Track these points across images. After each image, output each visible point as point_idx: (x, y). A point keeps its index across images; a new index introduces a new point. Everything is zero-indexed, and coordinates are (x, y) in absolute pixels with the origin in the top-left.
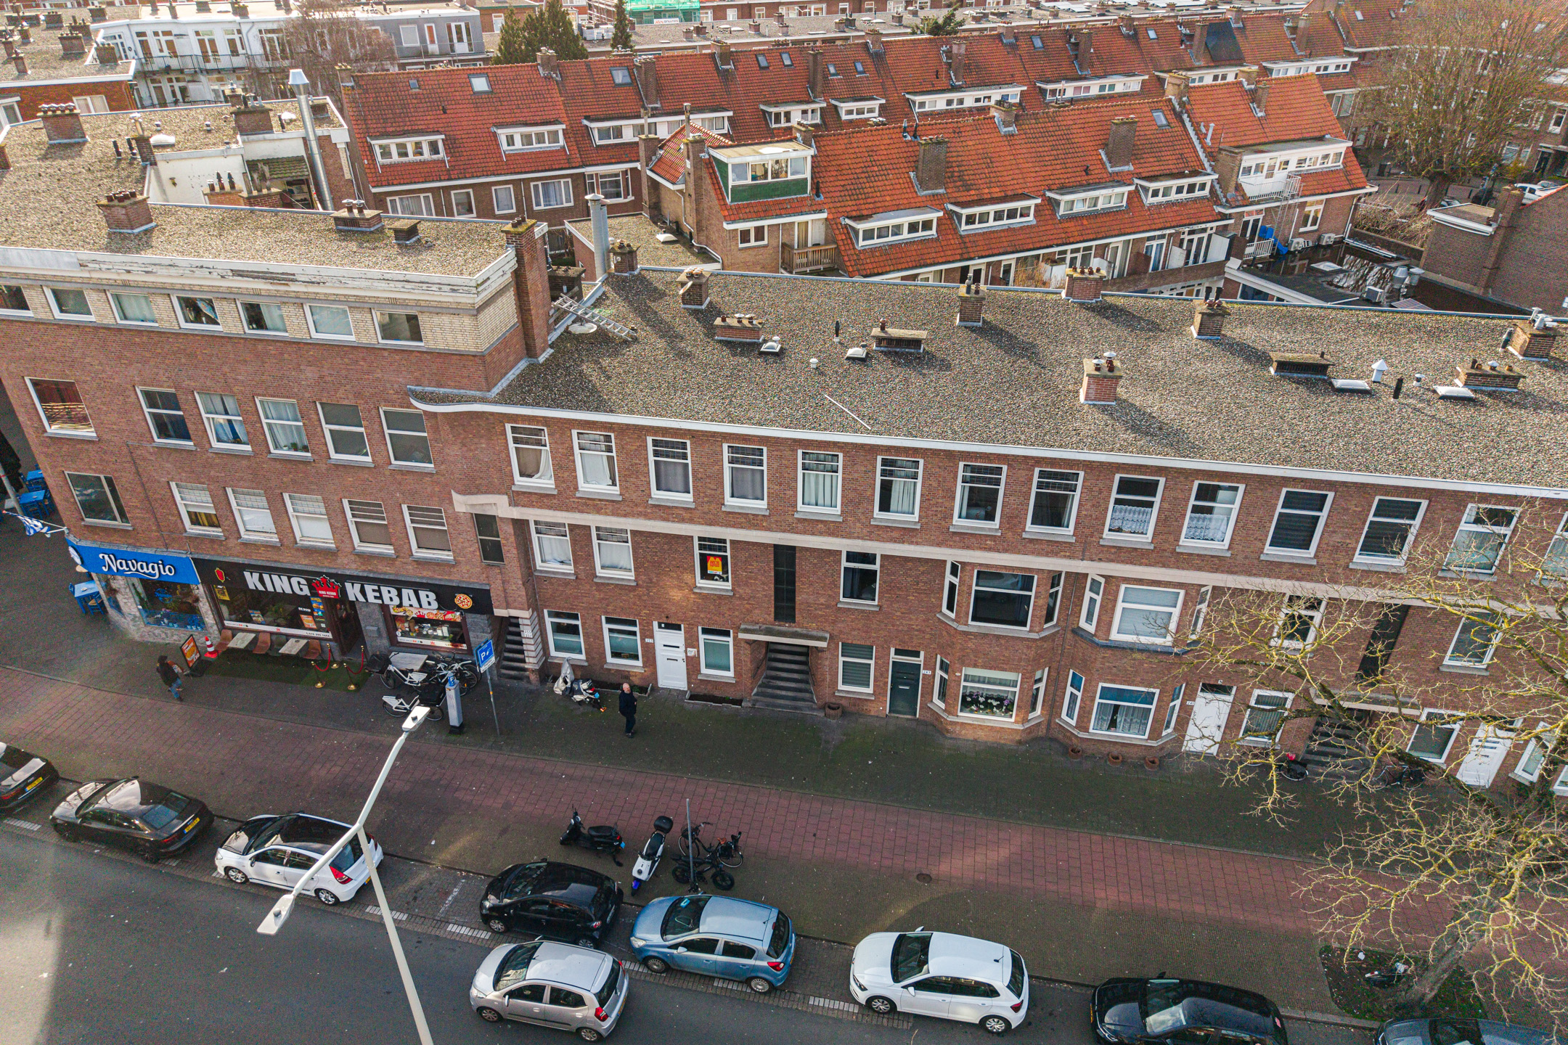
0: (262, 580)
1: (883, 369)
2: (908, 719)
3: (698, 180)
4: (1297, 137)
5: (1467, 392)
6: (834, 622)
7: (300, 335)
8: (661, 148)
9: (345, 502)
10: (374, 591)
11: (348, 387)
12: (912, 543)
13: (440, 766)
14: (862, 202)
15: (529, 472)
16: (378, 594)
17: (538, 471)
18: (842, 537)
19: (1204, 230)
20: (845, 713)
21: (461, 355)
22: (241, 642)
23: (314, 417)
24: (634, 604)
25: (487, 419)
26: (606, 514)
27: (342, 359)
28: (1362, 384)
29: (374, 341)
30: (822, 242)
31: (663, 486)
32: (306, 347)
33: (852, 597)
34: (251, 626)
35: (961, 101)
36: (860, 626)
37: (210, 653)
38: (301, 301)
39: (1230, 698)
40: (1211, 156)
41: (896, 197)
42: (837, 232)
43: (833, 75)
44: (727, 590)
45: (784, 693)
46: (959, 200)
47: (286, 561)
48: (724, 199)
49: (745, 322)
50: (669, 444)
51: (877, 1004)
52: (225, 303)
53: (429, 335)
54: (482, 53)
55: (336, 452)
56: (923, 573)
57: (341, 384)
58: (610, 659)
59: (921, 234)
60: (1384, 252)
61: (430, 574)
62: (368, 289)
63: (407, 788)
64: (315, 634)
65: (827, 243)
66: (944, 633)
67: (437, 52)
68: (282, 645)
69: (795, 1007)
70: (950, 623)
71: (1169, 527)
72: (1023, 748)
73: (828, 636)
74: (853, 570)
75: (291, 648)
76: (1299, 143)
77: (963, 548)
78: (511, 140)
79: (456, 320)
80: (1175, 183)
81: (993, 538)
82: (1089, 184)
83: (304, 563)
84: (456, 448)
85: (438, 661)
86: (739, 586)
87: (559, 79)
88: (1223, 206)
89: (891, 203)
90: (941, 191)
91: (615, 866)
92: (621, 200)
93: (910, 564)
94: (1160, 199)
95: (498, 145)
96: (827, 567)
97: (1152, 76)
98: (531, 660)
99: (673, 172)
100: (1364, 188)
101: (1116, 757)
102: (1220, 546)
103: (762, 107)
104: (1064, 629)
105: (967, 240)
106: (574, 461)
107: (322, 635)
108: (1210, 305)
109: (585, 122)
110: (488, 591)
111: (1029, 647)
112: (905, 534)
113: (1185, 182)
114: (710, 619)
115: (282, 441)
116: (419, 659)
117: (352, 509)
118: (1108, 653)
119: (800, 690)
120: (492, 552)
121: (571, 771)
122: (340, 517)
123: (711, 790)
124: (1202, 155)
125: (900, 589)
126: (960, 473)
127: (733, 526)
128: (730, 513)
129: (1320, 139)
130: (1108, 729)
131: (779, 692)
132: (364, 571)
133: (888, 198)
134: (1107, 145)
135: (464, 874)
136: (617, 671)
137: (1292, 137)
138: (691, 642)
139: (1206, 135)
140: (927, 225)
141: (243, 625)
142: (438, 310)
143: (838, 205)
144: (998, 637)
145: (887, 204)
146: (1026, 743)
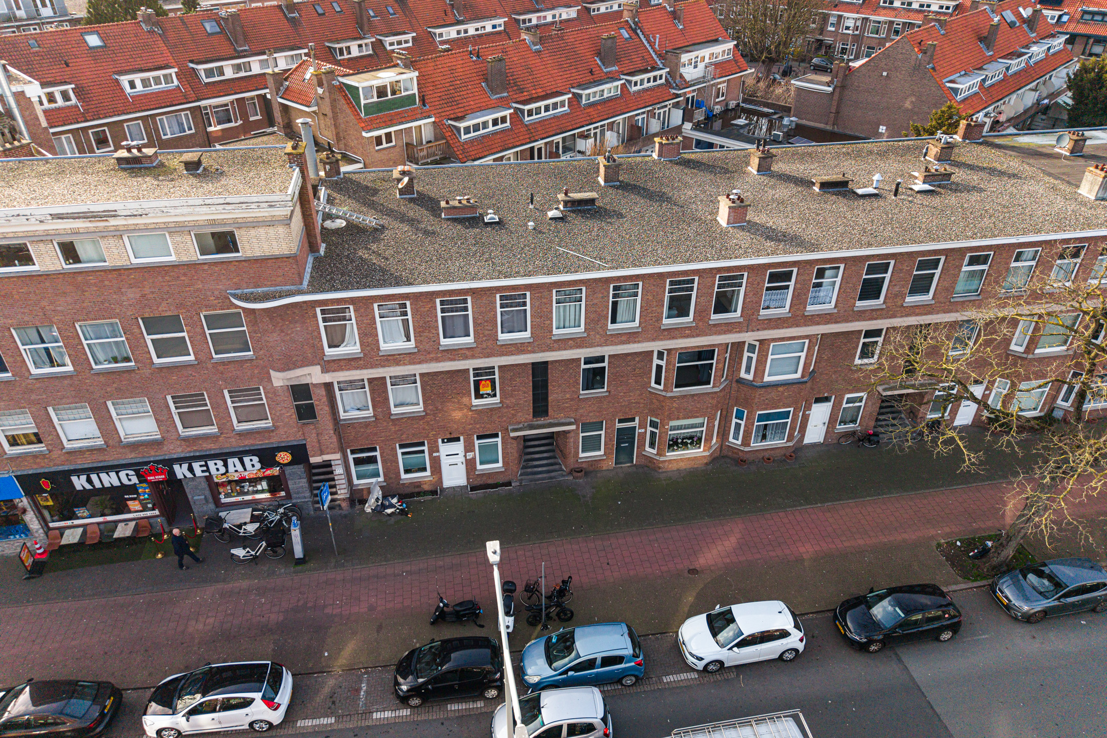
0: (89, 481)
1: (578, 223)
2: (629, 467)
3: (333, 102)
4: (704, 40)
5: (927, 187)
6: (576, 410)
7: (120, 263)
8: (286, 79)
9: (169, 398)
10: (201, 466)
11: (170, 300)
12: (635, 342)
13: (300, 593)
14: (455, 107)
15: (336, 343)
16: (205, 468)
17: (343, 341)
18: (587, 347)
19: (666, 106)
20: (587, 474)
21: (276, 258)
22: (72, 537)
23: (137, 330)
24: (424, 429)
25: (301, 307)
26: (405, 364)
27: (163, 277)
28: (870, 190)
29: (194, 258)
30: (433, 139)
31: (448, 335)
32: (126, 272)
33: (587, 389)
34: (76, 522)
35: (466, 31)
36: (595, 409)
37: (39, 554)
38: (121, 233)
39: (831, 404)
40: (660, 56)
41: (477, 102)
42: (444, 131)
43: (373, 17)
44: (496, 404)
45: (540, 469)
46: (518, 100)
47: (112, 458)
48: (359, 115)
49: (464, 202)
50: (454, 301)
51: (711, 667)
52: (41, 245)
53: (247, 246)
54: (66, 15)
55: (158, 357)
56: (638, 362)
57: (163, 299)
58: (403, 476)
59: (500, 126)
60: (766, 110)
61: (251, 442)
62: (191, 214)
63: (281, 618)
64: (142, 514)
65: (436, 139)
66: (654, 401)
67: (25, 17)
68: (114, 531)
69: (656, 688)
70: (660, 393)
71: (799, 300)
72: (710, 467)
73: (573, 420)
74: (588, 369)
75: (123, 531)
76: (707, 44)
77: (670, 339)
78: (132, 85)
79: (271, 231)
80: (645, 76)
81: (690, 328)
82: (595, 82)
83: (132, 457)
84: (275, 335)
85: (264, 511)
86: (506, 398)
87: (160, 32)
88: (675, 89)
89: (475, 106)
90: (505, 94)
91: (479, 628)
92: (232, 125)
93: (629, 358)
94: (639, 87)
95: (122, 90)
96: (571, 371)
97: (583, 6)
98: (343, 491)
99: (303, 97)
100: (746, 70)
101: (767, 458)
102: (830, 306)
103: (327, 44)
104: (731, 382)
105: (531, 127)
106: (376, 328)
107: (149, 514)
108: (763, 152)
109: (191, 65)
110: (305, 445)
111: (713, 398)
112: (631, 337)
113: (651, 75)
114: (484, 428)
115: (101, 356)
116: (246, 513)
117: (175, 403)
118: (762, 391)
119: (552, 464)
120: (306, 413)
121: (408, 568)
122: (165, 411)
123: (520, 553)
124: (655, 57)
125: (622, 377)
126: (668, 287)
127: (506, 355)
128: (503, 345)
129: (716, 41)
130: (761, 441)
131: (536, 469)
132: (190, 452)
133: (472, 103)
134: (600, 54)
135: (363, 671)
136: (411, 483)
137: (701, 41)
138: (469, 448)
139: (655, 43)
140: (504, 119)
141: (69, 523)
142: (255, 224)
143: (440, 111)
144: (693, 395)
145: (472, 107)
146: (710, 463)
